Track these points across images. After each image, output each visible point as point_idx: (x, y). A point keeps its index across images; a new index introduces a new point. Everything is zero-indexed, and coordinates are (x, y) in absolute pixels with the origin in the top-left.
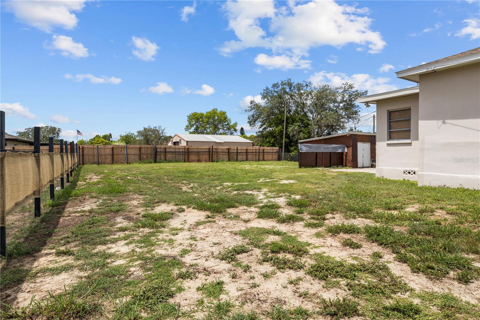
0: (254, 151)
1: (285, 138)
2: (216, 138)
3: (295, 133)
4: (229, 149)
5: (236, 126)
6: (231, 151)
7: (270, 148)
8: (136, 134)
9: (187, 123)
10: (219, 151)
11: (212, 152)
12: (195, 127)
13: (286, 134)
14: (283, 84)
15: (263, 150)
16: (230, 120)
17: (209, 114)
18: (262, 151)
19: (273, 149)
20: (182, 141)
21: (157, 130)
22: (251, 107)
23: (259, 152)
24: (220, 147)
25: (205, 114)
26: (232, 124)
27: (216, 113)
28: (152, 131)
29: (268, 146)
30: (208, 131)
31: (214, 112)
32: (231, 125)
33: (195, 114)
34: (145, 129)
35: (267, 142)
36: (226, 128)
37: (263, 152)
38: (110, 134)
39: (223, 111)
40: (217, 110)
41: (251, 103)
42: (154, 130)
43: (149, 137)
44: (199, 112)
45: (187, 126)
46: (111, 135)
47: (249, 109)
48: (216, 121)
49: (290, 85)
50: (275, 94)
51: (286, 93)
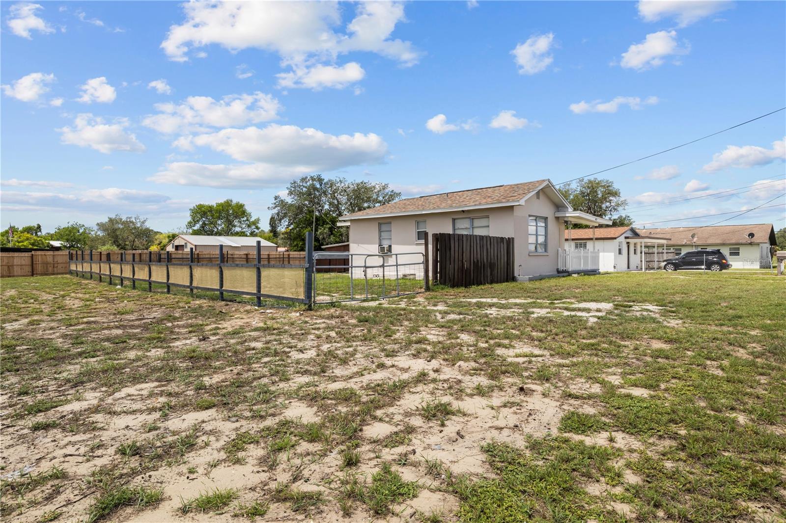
0: (278, 257)
1: (315, 241)
2: (232, 241)
3: (325, 236)
4: (247, 255)
5: (258, 223)
6: (250, 257)
7: (296, 253)
8: (95, 228)
9: (189, 219)
10: (235, 257)
11: (227, 258)
12: (201, 223)
13: (315, 237)
14: (313, 179)
15: (289, 255)
16: (250, 215)
17: (221, 208)
18: (287, 256)
19: (300, 255)
20: (188, 244)
21: (132, 222)
22: (275, 204)
23: (283, 258)
24: (237, 252)
25: (215, 206)
26: (252, 219)
27: (230, 205)
28: (123, 223)
29: (295, 251)
30: (219, 228)
31: (228, 204)
32: (251, 221)
33: (200, 207)
34: (111, 220)
35: (295, 246)
36: (244, 226)
37: (289, 258)
38: (38, 225)
39: (240, 203)
40: (231, 201)
41: (276, 199)
42: (127, 221)
43: (118, 233)
44: (207, 204)
45: (190, 223)
46: (39, 227)
47: (274, 206)
48: (230, 216)
49: (320, 180)
50: (304, 189)
51: (315, 189)
